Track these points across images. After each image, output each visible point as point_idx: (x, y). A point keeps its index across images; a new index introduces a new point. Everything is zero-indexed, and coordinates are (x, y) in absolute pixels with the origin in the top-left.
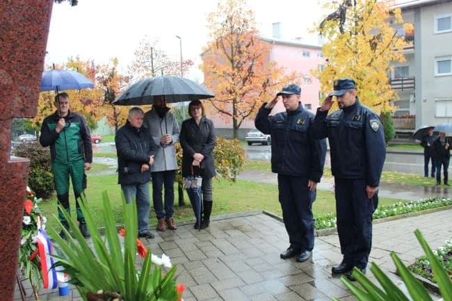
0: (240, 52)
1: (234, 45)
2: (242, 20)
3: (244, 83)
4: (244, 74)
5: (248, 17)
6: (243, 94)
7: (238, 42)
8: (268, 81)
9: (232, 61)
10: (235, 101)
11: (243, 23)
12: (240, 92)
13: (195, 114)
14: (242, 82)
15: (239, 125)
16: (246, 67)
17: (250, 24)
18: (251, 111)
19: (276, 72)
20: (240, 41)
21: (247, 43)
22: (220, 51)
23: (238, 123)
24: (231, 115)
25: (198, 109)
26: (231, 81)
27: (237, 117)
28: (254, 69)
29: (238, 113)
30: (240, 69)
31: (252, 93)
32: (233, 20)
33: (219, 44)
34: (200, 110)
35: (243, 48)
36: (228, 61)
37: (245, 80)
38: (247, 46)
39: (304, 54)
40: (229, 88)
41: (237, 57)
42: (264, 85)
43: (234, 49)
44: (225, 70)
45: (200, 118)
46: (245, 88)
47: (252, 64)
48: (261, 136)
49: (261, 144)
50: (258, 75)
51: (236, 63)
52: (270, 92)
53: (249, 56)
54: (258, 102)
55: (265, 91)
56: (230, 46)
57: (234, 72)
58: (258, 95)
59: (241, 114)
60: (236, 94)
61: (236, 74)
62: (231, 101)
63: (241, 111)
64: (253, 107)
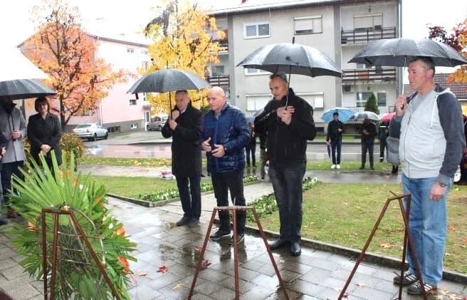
0: (66, 48)
1: (60, 41)
2: (68, 16)
3: (71, 79)
4: (71, 70)
5: (73, 13)
6: (71, 91)
7: (64, 37)
8: (96, 77)
9: (58, 57)
10: (62, 98)
11: (68, 19)
12: (68, 88)
13: (42, 109)
14: (69, 78)
15: (68, 121)
16: (73, 63)
17: (77, 21)
18: (79, 107)
19: (103, 69)
20: (67, 38)
21: (74, 40)
22: (45, 46)
23: (66, 119)
24: (58, 111)
25: (44, 105)
26: (58, 77)
27: (65, 112)
28: (81, 65)
29: (66, 109)
30: (67, 65)
31: (80, 89)
32: (58, 15)
33: (44, 39)
34: (46, 107)
35: (70, 44)
36: (54, 56)
37: (72, 76)
38: (74, 43)
39: (128, 51)
40: (56, 84)
41: (64, 53)
42: (92, 82)
43: (61, 45)
44: (51, 65)
45: (46, 113)
46: (72, 85)
47: (79, 61)
48: (88, 132)
49: (87, 140)
50: (85, 71)
51: (62, 59)
52: (98, 89)
53: (75, 53)
54: (86, 97)
55: (93, 87)
56: (56, 41)
57: (60, 68)
58: (86, 91)
59: (69, 110)
60: (64, 89)
61: (63, 69)
62: (58, 97)
63: (69, 107)
64: (81, 103)
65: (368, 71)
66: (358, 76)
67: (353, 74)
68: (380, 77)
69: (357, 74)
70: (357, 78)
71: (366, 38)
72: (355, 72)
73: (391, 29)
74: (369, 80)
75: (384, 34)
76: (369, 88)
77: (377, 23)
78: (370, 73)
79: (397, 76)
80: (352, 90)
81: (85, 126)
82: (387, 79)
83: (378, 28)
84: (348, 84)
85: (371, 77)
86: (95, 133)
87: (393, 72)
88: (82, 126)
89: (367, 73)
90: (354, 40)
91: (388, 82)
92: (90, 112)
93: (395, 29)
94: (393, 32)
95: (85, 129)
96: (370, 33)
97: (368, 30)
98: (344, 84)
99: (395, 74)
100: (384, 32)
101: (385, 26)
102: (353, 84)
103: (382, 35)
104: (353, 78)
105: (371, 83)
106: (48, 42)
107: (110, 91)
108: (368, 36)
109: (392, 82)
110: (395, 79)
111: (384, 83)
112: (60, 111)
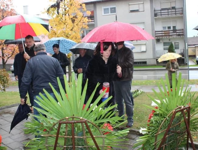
2: (5, 5)
5: (9, 3)
7: (3, 16)
10: (3, 49)
11: (6, 6)
15: (6, 62)
17: (10, 7)
18: (12, 54)
23: (5, 61)
27: (5, 57)
54: (16, 49)
58: (16, 45)
60: (3, 45)
62: (1, 49)
63: (7, 54)
64: (13, 52)
65: (169, 31)
66: (164, 33)
67: (161, 32)
68: (175, 34)
69: (163, 32)
70: (163, 35)
71: (167, 13)
72: (162, 31)
73: (180, 9)
74: (169, 35)
75: (177, 11)
76: (170, 40)
77: (173, 5)
78: (170, 32)
79: (184, 33)
80: (161, 41)
82: (179, 35)
83: (173, 8)
84: (159, 38)
85: (170, 34)
87: (182, 31)
89: (168, 32)
90: (161, 15)
91: (179, 37)
93: (182, 9)
94: (181, 10)
96: (169, 11)
97: (168, 9)
98: (156, 38)
99: (183, 32)
100: (177, 10)
101: (177, 7)
102: (161, 38)
103: (176, 11)
104: (161, 35)
105: (170, 37)
108: (168, 12)
109: (182, 37)
110: (183, 35)
111: (177, 37)
112: (2, 57)
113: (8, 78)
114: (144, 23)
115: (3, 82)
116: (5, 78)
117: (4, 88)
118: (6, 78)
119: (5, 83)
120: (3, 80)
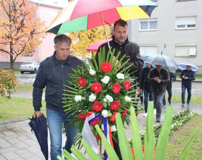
0: (15, 10)
1: (10, 5)
3: (17, 31)
4: (17, 25)
6: (17, 39)
8: (34, 30)
9: (10, 16)
10: (11, 44)
12: (15, 37)
14: (16, 31)
15: (15, 60)
16: (19, 20)
18: (23, 50)
20: (15, 3)
21: (20, 4)
22: (1, 9)
24: (8, 53)
26: (9, 30)
27: (13, 54)
28: (25, 22)
29: (14, 52)
30: (15, 22)
31: (23, 39)
35: (17, 7)
36: (7, 16)
37: (18, 29)
38: (20, 6)
40: (7, 35)
41: (13, 13)
42: (32, 33)
43: (11, 8)
44: (4, 22)
46: (18, 35)
47: (24, 19)
48: (30, 67)
49: (30, 72)
50: (27, 26)
51: (12, 18)
52: (35, 38)
53: (21, 13)
54: (28, 44)
55: (32, 37)
56: (8, 5)
57: (11, 23)
58: (28, 40)
59: (15, 52)
60: (12, 39)
61: (12, 25)
62: (9, 44)
63: (16, 50)
64: (24, 48)
81: (29, 63)
86: (35, 68)
88: (27, 63)
92: (30, 54)
95: (28, 65)
106: (4, 6)
107: (44, 40)
112: (10, 53)
113: (15, 82)
114: (196, 16)
115: (8, 87)
116: (11, 81)
117: (8, 95)
118: (13, 81)
119: (10, 88)
120: (9, 84)
